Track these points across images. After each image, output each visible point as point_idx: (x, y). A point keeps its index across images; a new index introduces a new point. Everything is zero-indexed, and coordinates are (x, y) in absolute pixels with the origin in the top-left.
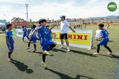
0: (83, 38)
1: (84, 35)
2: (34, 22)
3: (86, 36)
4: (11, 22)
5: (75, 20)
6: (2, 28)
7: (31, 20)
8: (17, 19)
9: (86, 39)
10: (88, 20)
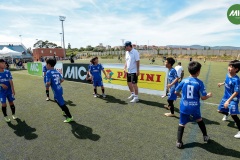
0: (155, 78)
1: (155, 74)
2: (76, 50)
3: (159, 76)
4: (33, 48)
5: (146, 48)
6: (17, 61)
7: (69, 46)
8: (44, 43)
9: (158, 80)
10: (166, 49)
